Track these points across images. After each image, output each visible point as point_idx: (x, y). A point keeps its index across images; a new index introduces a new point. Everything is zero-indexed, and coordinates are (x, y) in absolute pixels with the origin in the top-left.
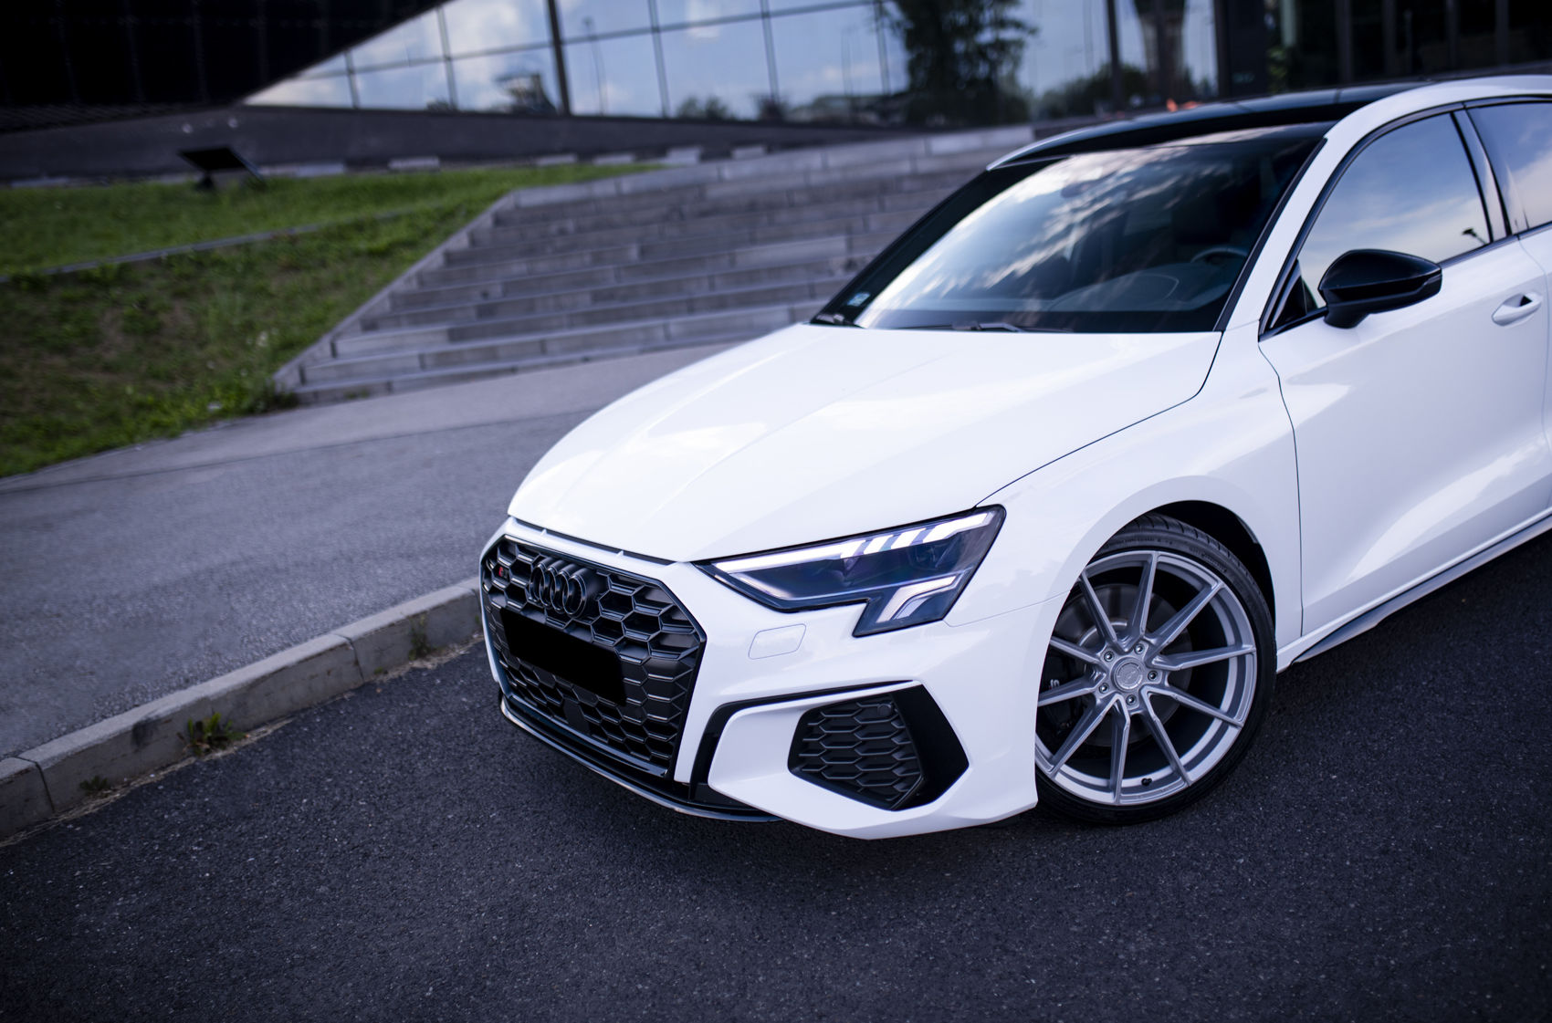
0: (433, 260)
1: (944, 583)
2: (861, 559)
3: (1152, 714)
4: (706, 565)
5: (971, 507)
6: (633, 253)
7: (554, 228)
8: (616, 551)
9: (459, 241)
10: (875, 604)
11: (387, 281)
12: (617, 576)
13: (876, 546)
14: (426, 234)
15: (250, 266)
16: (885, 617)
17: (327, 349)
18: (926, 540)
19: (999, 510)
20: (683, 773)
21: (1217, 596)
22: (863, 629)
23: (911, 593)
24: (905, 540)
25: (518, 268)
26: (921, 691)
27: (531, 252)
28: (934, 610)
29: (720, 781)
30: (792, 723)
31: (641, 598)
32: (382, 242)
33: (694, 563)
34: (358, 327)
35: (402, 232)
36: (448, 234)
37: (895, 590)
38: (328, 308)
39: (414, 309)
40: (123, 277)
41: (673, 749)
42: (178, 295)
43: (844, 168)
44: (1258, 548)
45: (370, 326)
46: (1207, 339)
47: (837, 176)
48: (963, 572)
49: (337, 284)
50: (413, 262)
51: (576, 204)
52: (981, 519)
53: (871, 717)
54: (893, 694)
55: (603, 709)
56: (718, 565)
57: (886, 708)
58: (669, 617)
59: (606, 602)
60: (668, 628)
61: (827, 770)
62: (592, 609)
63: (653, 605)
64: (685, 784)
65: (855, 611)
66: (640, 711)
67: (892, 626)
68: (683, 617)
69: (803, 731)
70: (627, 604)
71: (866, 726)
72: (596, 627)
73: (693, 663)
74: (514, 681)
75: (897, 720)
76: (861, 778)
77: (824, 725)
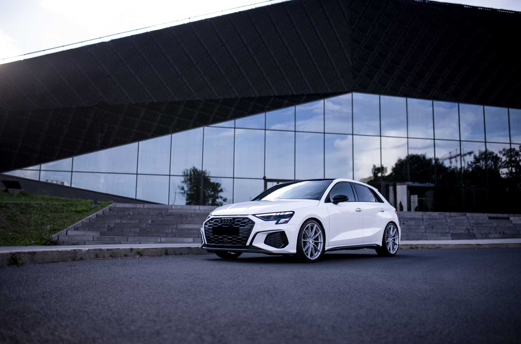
0: (93, 216)
1: (287, 219)
2: (276, 216)
3: (313, 247)
4: (254, 215)
5: (290, 211)
6: (150, 222)
7: (127, 213)
8: (238, 215)
9: (100, 212)
10: (279, 220)
11: (81, 219)
12: (238, 218)
13: (278, 214)
14: (91, 209)
15: (42, 209)
16: (279, 222)
17: (65, 232)
18: (285, 214)
19: (294, 212)
20: (248, 244)
22: (277, 223)
23: (283, 220)
24: (282, 214)
25: (118, 221)
26: (284, 231)
27: (121, 218)
28: (286, 222)
29: (254, 244)
30: (265, 236)
31: (243, 220)
32: (79, 209)
33: (252, 215)
34: (73, 229)
35: (84, 208)
36: (98, 210)
37: (280, 220)
38: (65, 223)
39: (90, 226)
40: (6, 206)
41: (247, 241)
42: (21, 213)
43: (205, 210)
44: (324, 229)
45: (76, 229)
46: (318, 201)
47: (203, 211)
48: (289, 219)
49: (67, 217)
50: (88, 215)
51: (133, 208)
52: (291, 213)
53: (277, 235)
54: (281, 231)
55: (233, 238)
56: (256, 215)
57: (279, 234)
58: (248, 222)
59: (236, 222)
60: (248, 223)
61: (269, 243)
62: (234, 223)
63: (245, 220)
64: (248, 246)
65: (275, 221)
66: (241, 236)
67: (280, 223)
68: (250, 221)
69: (267, 237)
70: (241, 221)
71: (276, 236)
72: (235, 225)
73: (252, 227)
74: (210, 240)
75: (280, 236)
76: (274, 244)
77: (270, 236)
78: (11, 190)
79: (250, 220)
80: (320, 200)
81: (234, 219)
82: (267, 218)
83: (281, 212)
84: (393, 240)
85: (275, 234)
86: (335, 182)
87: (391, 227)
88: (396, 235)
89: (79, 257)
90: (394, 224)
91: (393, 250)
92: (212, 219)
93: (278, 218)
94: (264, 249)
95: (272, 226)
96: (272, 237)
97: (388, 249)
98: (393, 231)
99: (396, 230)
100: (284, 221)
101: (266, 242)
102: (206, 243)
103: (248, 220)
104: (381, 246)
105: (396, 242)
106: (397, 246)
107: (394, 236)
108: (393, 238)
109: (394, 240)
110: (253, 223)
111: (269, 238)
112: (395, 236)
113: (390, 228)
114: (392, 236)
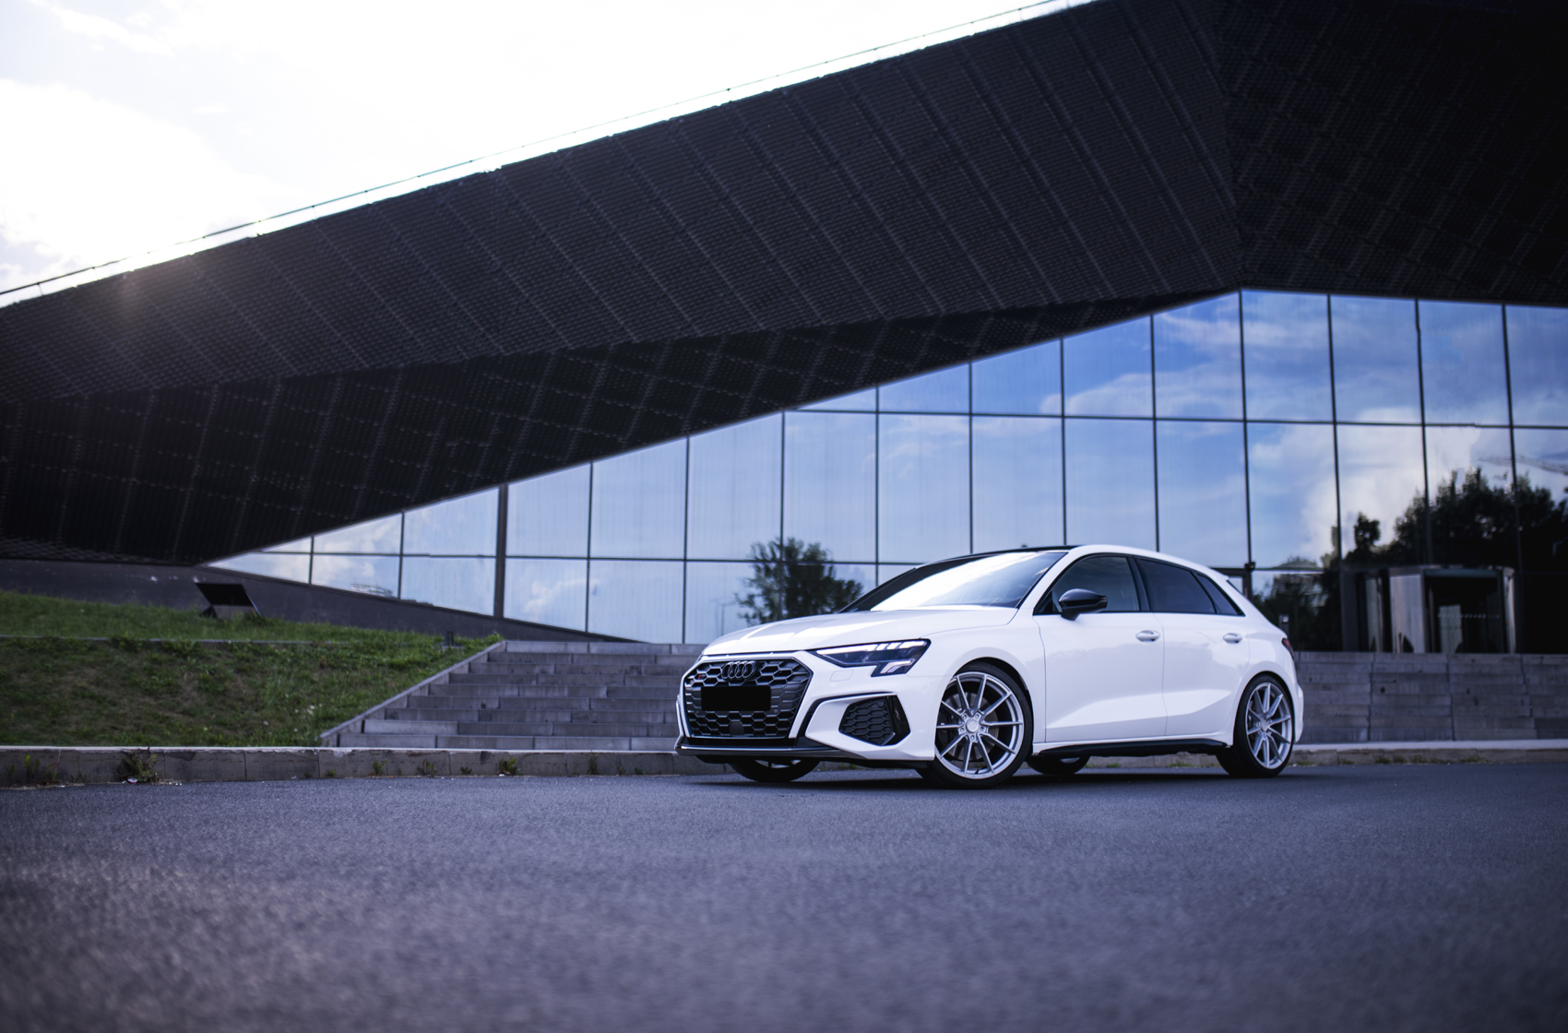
0: (440, 677)
1: (907, 662)
2: (875, 653)
3: (981, 743)
4: (813, 651)
5: (918, 638)
6: (603, 693)
7: (537, 670)
8: (769, 652)
9: (460, 668)
10: (884, 665)
11: (405, 687)
12: (768, 661)
13: (881, 647)
14: (435, 659)
15: (296, 661)
16: (883, 671)
17: (359, 725)
18: (901, 647)
19: (928, 642)
20: (793, 733)
21: (1009, 698)
22: (876, 674)
23: (894, 665)
24: (892, 647)
25: (511, 692)
26: (896, 697)
27: (519, 682)
28: (903, 670)
29: (810, 734)
30: (841, 710)
31: (781, 666)
32: (401, 658)
33: (808, 651)
34: (383, 715)
35: (415, 655)
36: (454, 662)
37: (887, 663)
38: (359, 698)
39: (429, 707)
40: (197, 652)
41: (790, 725)
42: (240, 671)
44: (1028, 691)
45: (390, 715)
46: (1013, 612)
48: (914, 660)
49: (366, 683)
50: (426, 677)
51: (554, 655)
52: (921, 643)
53: (875, 707)
54: (886, 697)
55: (756, 716)
56: (819, 652)
57: (881, 704)
58: (795, 670)
59: (764, 671)
60: (795, 673)
61: (855, 731)
62: (757, 674)
63: (789, 667)
64: (793, 739)
65: (872, 668)
66: (776, 711)
67: (886, 674)
68: (802, 669)
69: (847, 714)
70: (776, 668)
71: (872, 711)
72: (759, 681)
73: (805, 684)
74: (698, 726)
75: (885, 709)
76: (868, 734)
77: (856, 711)
78: (223, 610)
79: (800, 666)
80: (1018, 607)
81: (759, 663)
82: (849, 660)
83: (890, 642)
84: (1271, 727)
85: (869, 704)
86: (1073, 555)
87: (1266, 687)
88: (1285, 714)
89: (323, 771)
90: (1274, 681)
91: (1271, 759)
92: (702, 667)
93: (880, 659)
94: (837, 749)
95: (862, 682)
96: (861, 712)
97: (1256, 755)
98: (1272, 700)
99: (1281, 696)
100: (898, 667)
101: (844, 728)
102: (688, 735)
103: (794, 666)
104: (1232, 747)
105: (1283, 735)
106: (1288, 746)
107: (1277, 716)
108: (1273, 723)
109: (1278, 727)
110: (808, 674)
111: (853, 716)
112: (1282, 715)
113: (1262, 692)
114: (1268, 716)
